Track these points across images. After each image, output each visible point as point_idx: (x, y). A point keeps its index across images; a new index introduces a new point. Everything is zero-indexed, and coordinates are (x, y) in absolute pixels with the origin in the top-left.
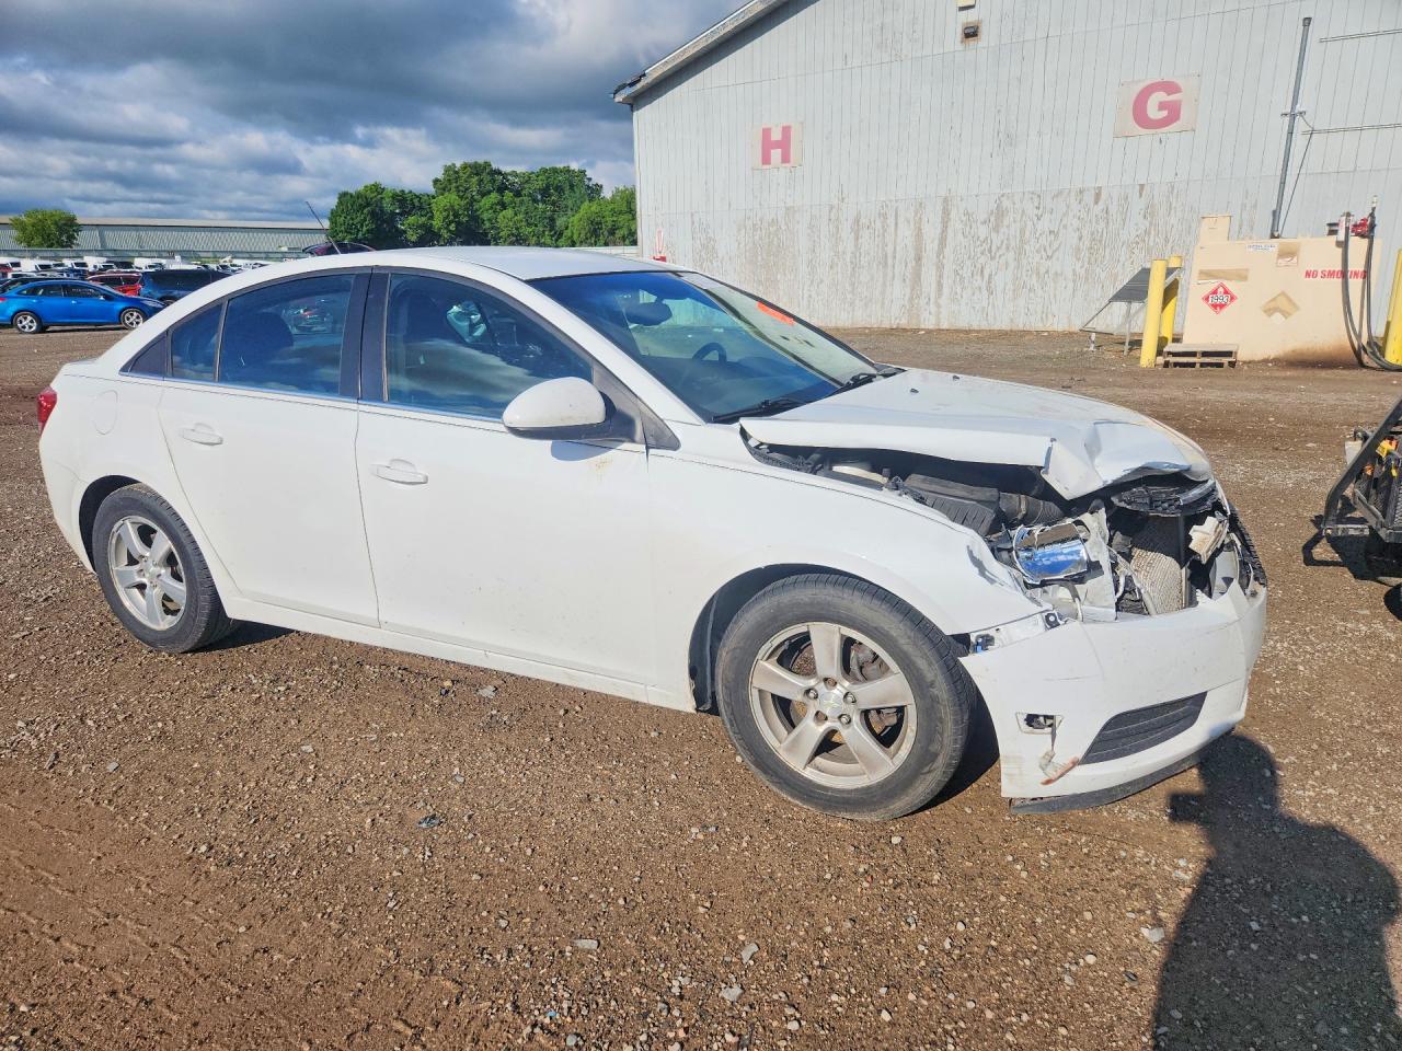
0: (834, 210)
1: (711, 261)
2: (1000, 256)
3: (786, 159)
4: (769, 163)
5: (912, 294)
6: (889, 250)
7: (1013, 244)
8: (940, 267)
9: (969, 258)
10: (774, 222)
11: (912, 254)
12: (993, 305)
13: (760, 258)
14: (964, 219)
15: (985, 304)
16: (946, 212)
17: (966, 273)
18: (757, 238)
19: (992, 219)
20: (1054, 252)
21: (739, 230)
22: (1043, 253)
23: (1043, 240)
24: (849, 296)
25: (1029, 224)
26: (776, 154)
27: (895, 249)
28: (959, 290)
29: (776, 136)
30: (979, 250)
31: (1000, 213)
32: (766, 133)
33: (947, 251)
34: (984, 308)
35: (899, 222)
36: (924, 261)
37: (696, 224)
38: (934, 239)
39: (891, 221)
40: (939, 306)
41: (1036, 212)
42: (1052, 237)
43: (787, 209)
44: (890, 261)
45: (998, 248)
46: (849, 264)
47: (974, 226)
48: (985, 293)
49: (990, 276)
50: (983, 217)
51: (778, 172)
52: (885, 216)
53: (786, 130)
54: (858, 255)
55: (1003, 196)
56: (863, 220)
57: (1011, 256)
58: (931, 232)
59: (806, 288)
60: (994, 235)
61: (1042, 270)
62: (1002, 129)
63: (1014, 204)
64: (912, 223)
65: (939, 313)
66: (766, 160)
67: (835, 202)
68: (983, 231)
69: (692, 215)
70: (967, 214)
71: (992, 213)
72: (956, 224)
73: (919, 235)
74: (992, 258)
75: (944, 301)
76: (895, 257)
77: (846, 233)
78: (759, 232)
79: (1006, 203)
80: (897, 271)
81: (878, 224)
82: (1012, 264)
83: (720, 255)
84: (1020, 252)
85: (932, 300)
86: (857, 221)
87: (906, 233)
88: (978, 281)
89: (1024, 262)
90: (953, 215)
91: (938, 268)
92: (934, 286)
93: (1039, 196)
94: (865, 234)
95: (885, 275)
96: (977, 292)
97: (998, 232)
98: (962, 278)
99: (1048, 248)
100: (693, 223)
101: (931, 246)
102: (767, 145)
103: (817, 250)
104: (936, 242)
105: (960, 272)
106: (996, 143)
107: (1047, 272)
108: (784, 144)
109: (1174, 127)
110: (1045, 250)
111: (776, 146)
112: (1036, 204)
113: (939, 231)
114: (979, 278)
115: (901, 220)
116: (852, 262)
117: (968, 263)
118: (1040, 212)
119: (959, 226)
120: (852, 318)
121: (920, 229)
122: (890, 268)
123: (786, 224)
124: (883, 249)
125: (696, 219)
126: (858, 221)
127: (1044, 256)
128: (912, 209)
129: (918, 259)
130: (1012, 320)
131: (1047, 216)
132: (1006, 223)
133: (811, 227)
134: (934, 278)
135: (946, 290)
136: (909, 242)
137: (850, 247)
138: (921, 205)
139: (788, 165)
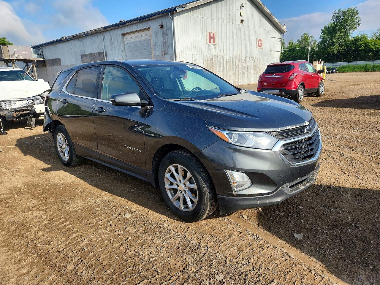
0: (223, 57)
2: (245, 69)
3: (214, 42)
5: (235, 78)
8: (239, 72)
10: (212, 59)
15: (244, 79)
16: (239, 60)
18: (208, 63)
21: (204, 61)
23: (250, 66)
25: (249, 63)
26: (212, 40)
28: (241, 77)
29: (212, 35)
30: (243, 68)
31: (245, 60)
32: (210, 33)
33: (239, 68)
35: (233, 61)
36: (236, 70)
40: (239, 80)
41: (249, 61)
43: (215, 56)
44: (232, 70)
46: (225, 71)
48: (244, 77)
49: (245, 73)
50: (243, 61)
51: (212, 46)
52: (231, 59)
53: (214, 34)
55: (246, 57)
57: (247, 69)
58: (237, 64)
61: (250, 72)
62: (245, 43)
63: (247, 59)
64: (235, 62)
65: (239, 82)
66: (210, 42)
67: (223, 55)
68: (243, 64)
70: (242, 60)
72: (240, 63)
77: (225, 63)
81: (230, 62)
86: (227, 60)
87: (234, 64)
94: (228, 64)
97: (245, 64)
100: (192, 58)
101: (237, 67)
102: (210, 38)
103: (220, 67)
105: (241, 73)
106: (244, 46)
108: (213, 38)
109: (261, 48)
110: (250, 68)
117: (242, 71)
122: (232, 73)
123: (214, 60)
125: (193, 56)
132: (246, 62)
133: (219, 61)
135: (239, 77)
136: (234, 66)
137: (226, 67)
138: (236, 58)
139: (214, 44)
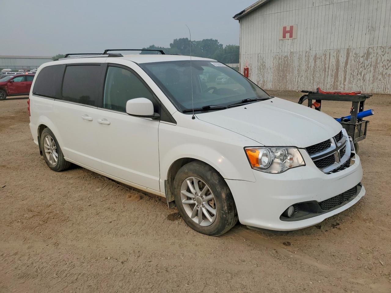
0: (308, 53)
1: (264, 69)
2: (368, 69)
3: (291, 36)
4: (285, 38)
5: (334, 81)
6: (327, 66)
7: (373, 64)
8: (345, 72)
9: (356, 68)
10: (286, 57)
11: (335, 68)
12: (365, 85)
13: (281, 68)
14: (355, 56)
15: (362, 84)
16: (348, 54)
17: (355, 74)
18: (280, 62)
19: (365, 56)
20: (389, 67)
21: (274, 59)
22: (384, 67)
23: (385, 63)
24: (312, 81)
25: (379, 58)
26: (288, 35)
27: (329, 65)
28: (352, 80)
29: (288, 29)
30: (360, 66)
31: (368, 54)
32: (285, 28)
33: (348, 67)
34: (361, 86)
35: (331, 57)
36: (339, 70)
37: (259, 57)
38: (343, 63)
39: (328, 56)
40: (344, 85)
41: (382, 53)
42: (388, 62)
43: (291, 52)
44: (327, 70)
45: (367, 66)
46: (312, 70)
47: (358, 58)
48: (362, 81)
49: (364, 75)
50: (362, 55)
51: (288, 41)
52: (326, 55)
53: (292, 28)
54: (315, 67)
55: (370, 48)
56: (317, 56)
57: (372, 68)
58: (342, 60)
59: (296, 78)
60: (366, 61)
61: (384, 73)
62: (370, 25)
63: (374, 51)
64: (335, 57)
65: (344, 87)
66: (284, 37)
67: (308, 50)
68: (361, 60)
69: (258, 54)
70: (355, 54)
71: (365, 53)
72: (351, 58)
73: (338, 61)
74: (365, 69)
75: (346, 83)
76: (329, 68)
77: (311, 60)
78: (281, 60)
79: (371, 50)
80: (329, 73)
81: (323, 58)
82: (372, 71)
83: (267, 67)
84: (375, 67)
85: (342, 83)
87: (333, 61)
88: (359, 77)
89: (377, 70)
90: (351, 54)
91: (344, 72)
92: (343, 78)
93: (383, 48)
94: (318, 61)
95: (325, 74)
96: (359, 81)
97: (367, 60)
98: (353, 76)
99: (386, 66)
100: (258, 57)
101: (342, 65)
102: (285, 32)
103: (301, 66)
104: (344, 63)
105: (353, 73)
106: (368, 30)
107: (386, 74)
108: (291, 32)
110: (385, 66)
111: (288, 32)
112: (382, 51)
113: (345, 60)
114: (360, 76)
115: (331, 56)
116: (313, 70)
117: (356, 71)
118: (383, 53)
119: (353, 58)
120: (313, 88)
121: (338, 59)
122: (327, 73)
123: (290, 57)
124: (325, 66)
125: (259, 56)
126: (316, 56)
127: (385, 68)
128: (335, 52)
129: (337, 69)
130: (372, 90)
131: (386, 55)
132: (371, 56)
133: (299, 58)
134: (343, 75)
135: (347, 80)
136: (334, 63)
137: (313, 65)
138: (339, 51)
139: (292, 38)
